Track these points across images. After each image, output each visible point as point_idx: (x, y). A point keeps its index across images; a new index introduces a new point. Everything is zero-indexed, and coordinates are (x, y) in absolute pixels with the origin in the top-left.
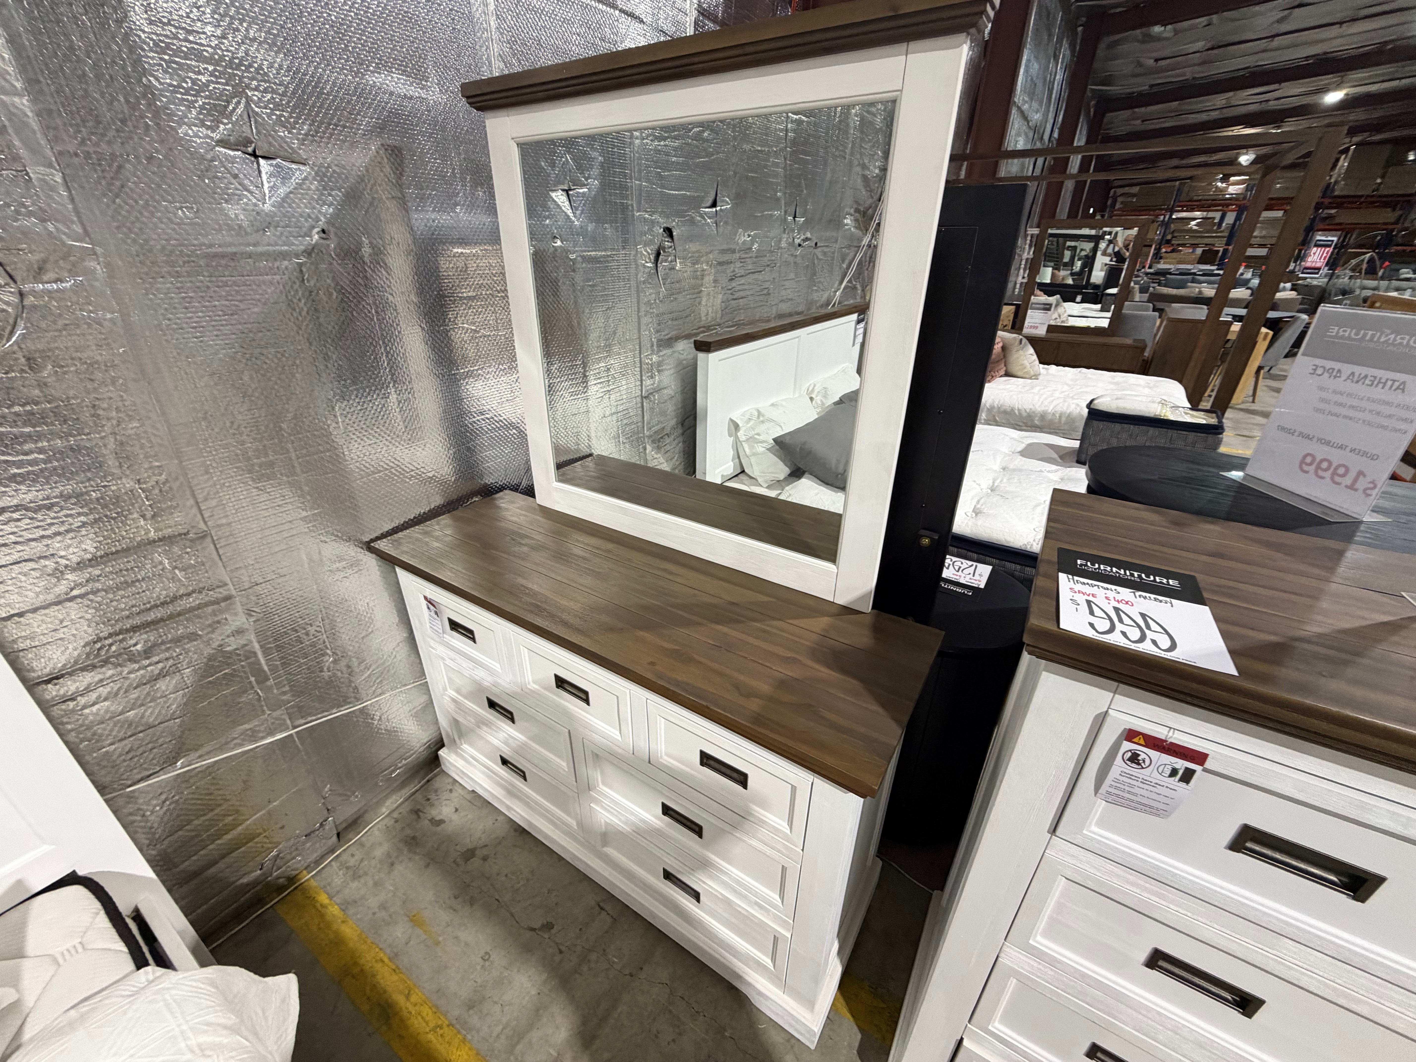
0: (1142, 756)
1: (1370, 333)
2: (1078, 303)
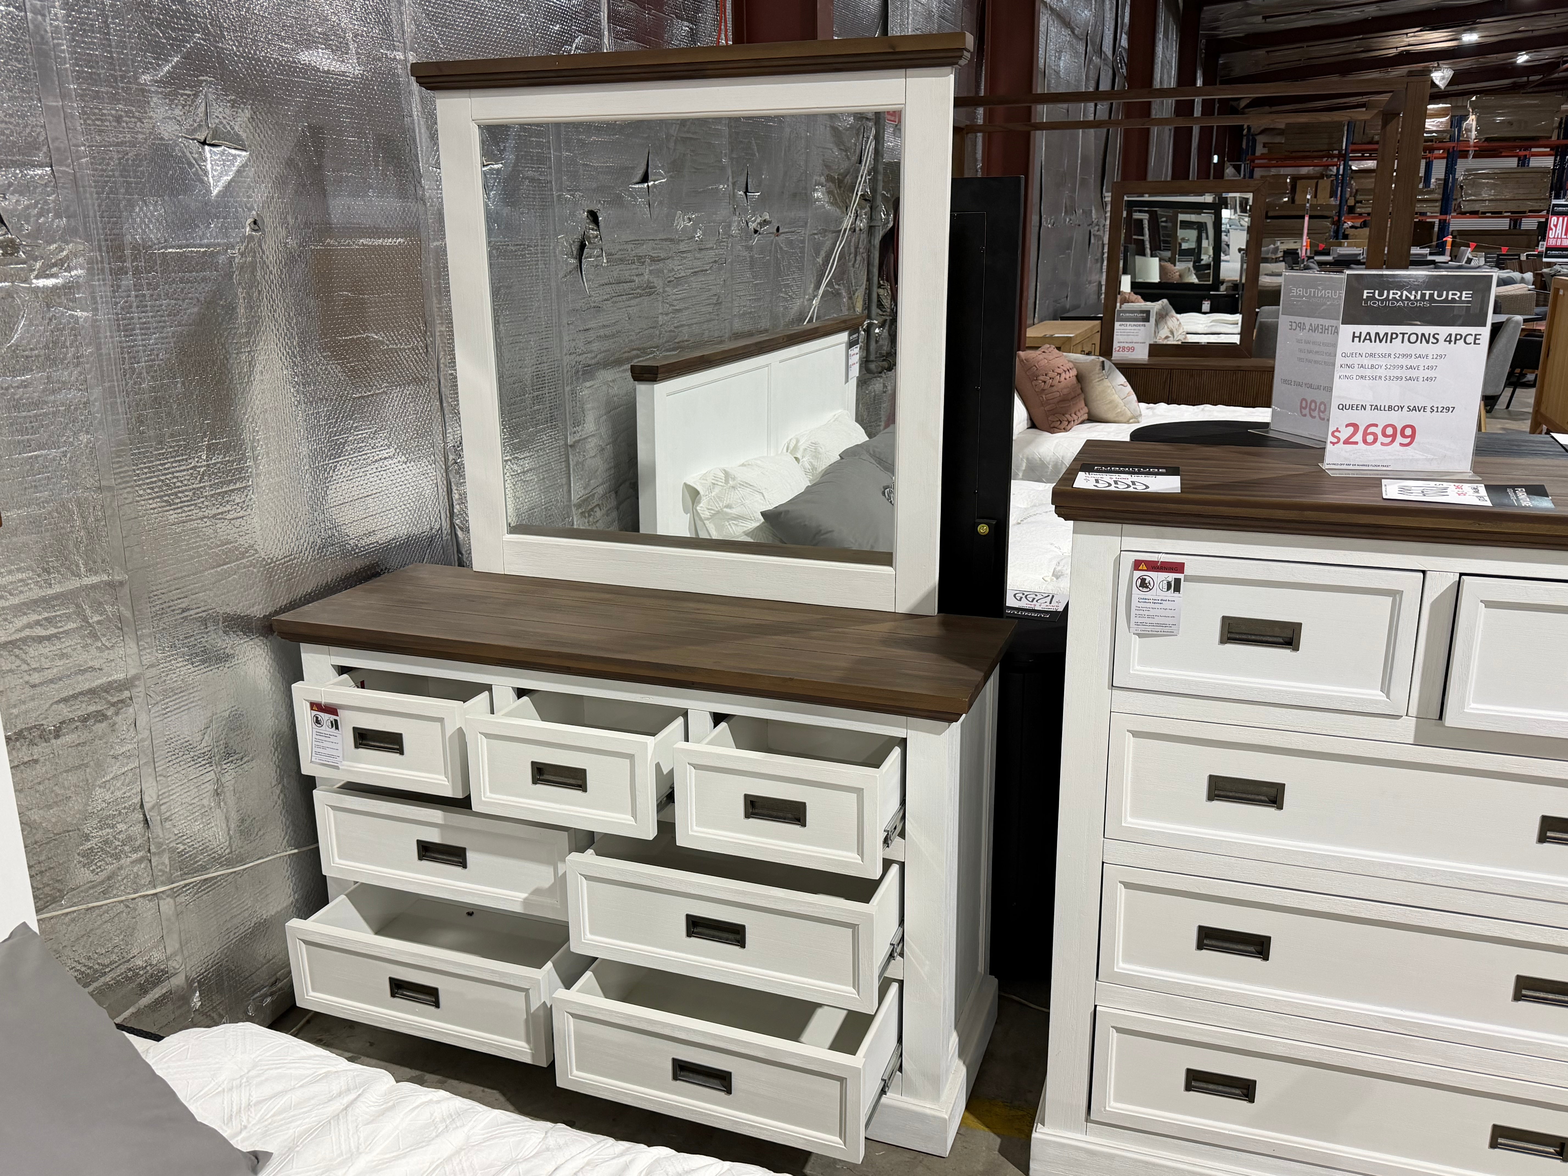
0: (1148, 579)
1: (1312, 290)
2: (1205, 313)
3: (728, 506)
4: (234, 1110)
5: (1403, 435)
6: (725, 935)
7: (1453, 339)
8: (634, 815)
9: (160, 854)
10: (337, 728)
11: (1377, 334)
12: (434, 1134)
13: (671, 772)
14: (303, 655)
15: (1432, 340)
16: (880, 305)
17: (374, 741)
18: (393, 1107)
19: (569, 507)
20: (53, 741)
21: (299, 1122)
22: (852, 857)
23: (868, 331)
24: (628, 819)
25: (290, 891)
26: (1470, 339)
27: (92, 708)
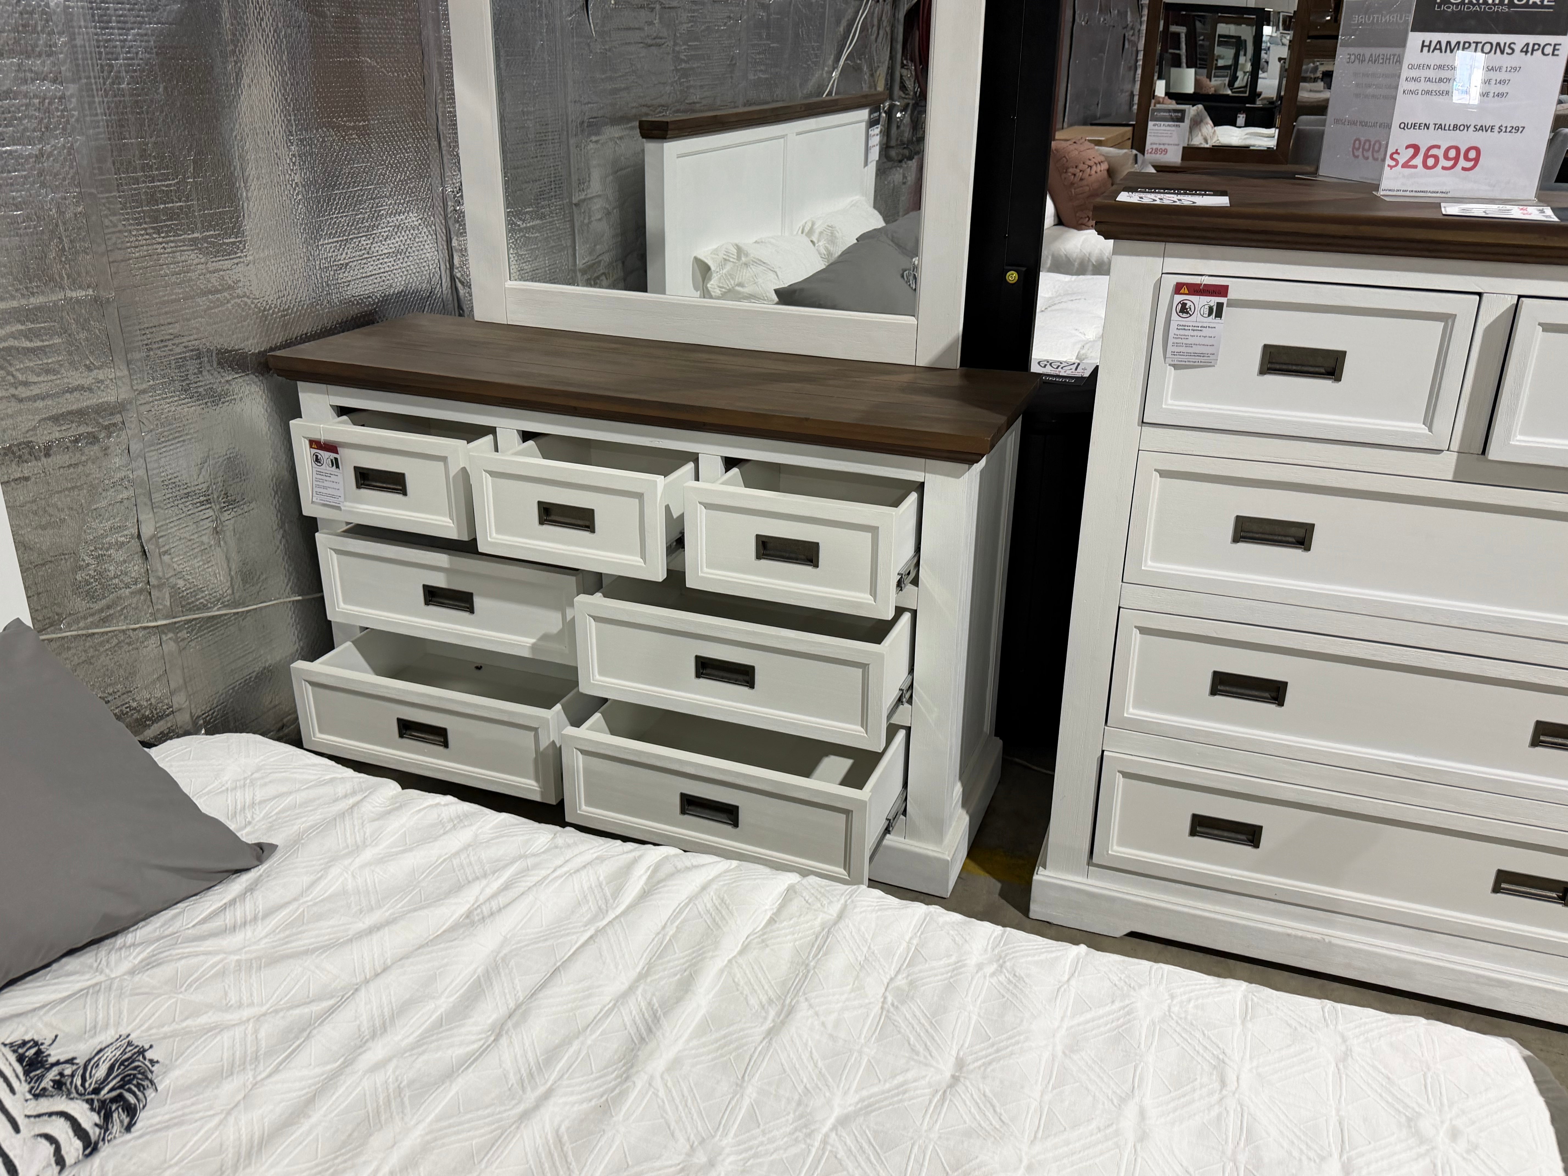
0: (1189, 304)
1: (1376, 16)
2: (1240, 127)
3: (740, 285)
4: (239, 807)
5: (1467, 158)
6: (735, 676)
7: (1530, 49)
8: (643, 556)
9: (160, 587)
10: (338, 467)
11: (1449, 43)
12: (442, 831)
13: (682, 517)
14: (300, 395)
15: (1507, 50)
16: (903, 87)
17: (376, 481)
18: (400, 807)
19: (574, 271)
20: (43, 459)
21: (304, 819)
22: (866, 598)
23: (890, 113)
24: (637, 560)
25: (294, 639)
26: (1548, 50)
27: (83, 429)
